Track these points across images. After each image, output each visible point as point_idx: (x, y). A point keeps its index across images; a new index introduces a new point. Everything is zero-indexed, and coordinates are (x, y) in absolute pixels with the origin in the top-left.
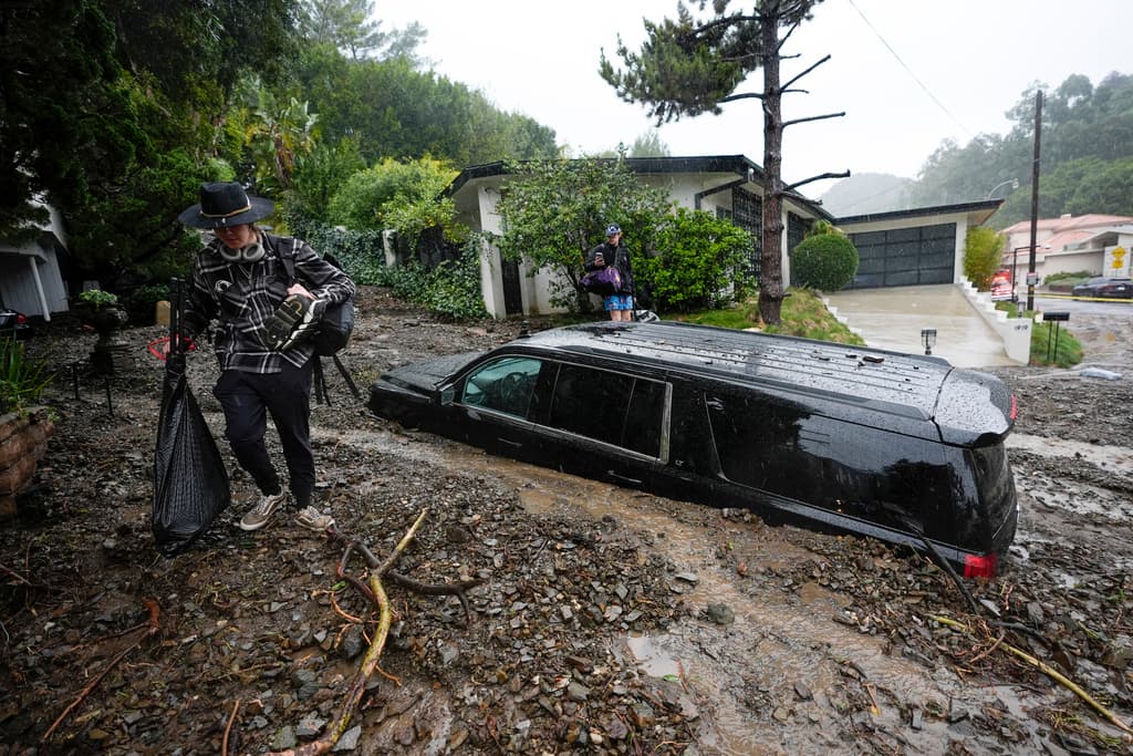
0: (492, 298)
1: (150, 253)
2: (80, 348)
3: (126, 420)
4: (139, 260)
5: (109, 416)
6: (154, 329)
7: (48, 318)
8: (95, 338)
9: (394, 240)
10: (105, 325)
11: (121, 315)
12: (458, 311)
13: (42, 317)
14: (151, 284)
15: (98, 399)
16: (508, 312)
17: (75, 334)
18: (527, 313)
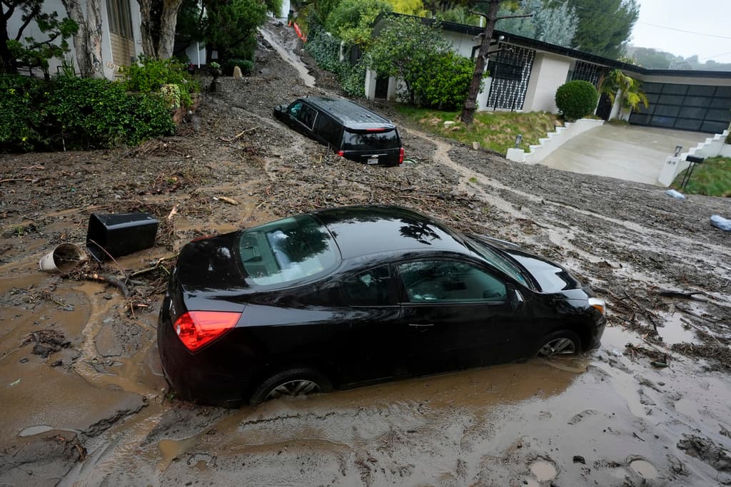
0: (369, 88)
1: (235, 44)
2: (208, 80)
3: (216, 103)
4: (231, 46)
5: (212, 102)
6: (231, 78)
7: (199, 67)
8: (212, 78)
9: (345, 48)
10: (216, 75)
11: (220, 72)
12: (351, 91)
13: (197, 66)
14: (234, 58)
15: (210, 98)
16: (376, 96)
17: (207, 75)
18: (388, 99)
